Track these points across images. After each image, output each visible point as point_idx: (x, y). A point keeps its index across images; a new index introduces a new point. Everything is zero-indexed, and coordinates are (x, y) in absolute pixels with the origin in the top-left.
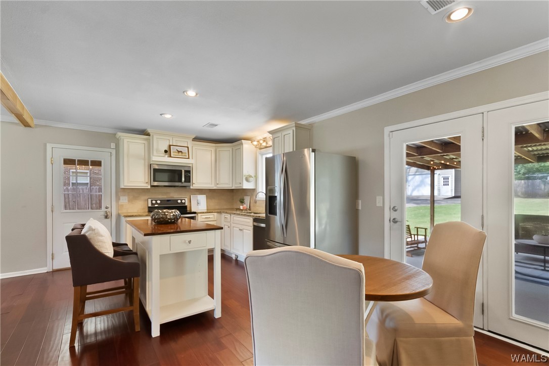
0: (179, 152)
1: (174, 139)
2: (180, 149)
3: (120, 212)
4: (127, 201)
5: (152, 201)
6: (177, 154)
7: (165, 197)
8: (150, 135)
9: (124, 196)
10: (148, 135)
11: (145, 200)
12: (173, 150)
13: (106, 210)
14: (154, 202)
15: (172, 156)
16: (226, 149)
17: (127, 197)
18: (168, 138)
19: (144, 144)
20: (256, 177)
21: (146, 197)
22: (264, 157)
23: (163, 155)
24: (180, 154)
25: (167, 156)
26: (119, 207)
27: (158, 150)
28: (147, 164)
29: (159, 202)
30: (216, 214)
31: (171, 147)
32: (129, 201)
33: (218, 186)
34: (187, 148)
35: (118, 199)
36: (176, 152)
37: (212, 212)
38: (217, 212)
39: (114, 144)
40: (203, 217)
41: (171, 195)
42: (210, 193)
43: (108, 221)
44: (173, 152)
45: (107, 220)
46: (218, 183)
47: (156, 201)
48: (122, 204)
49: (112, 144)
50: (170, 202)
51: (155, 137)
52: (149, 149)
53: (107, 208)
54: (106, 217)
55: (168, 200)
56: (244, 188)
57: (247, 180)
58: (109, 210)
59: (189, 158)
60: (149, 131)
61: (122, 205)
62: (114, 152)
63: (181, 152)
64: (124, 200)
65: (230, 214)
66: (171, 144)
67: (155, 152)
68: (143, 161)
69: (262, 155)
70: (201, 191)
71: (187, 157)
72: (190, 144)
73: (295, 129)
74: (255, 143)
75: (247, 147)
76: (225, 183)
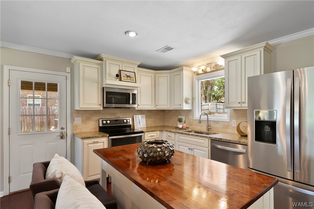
0: (128, 76)
1: (124, 65)
2: (128, 74)
3: (74, 132)
4: (80, 122)
5: (103, 121)
6: (126, 78)
7: (113, 117)
8: (102, 61)
9: (78, 117)
10: (101, 60)
11: (96, 121)
12: (123, 74)
13: (62, 131)
14: (105, 122)
15: (122, 80)
16: (164, 77)
17: (80, 119)
18: (119, 64)
19: (98, 68)
20: (193, 99)
21: (97, 118)
22: (200, 82)
23: (115, 79)
24: (129, 78)
25: (118, 80)
26: (74, 127)
27: (110, 75)
28: (100, 87)
29: (108, 122)
30: (158, 132)
31: (121, 71)
32: (82, 122)
33: (157, 107)
34: (134, 73)
35: (73, 120)
36: (125, 77)
37: (156, 131)
38: (160, 131)
39: (69, 68)
40: (149, 135)
41: (118, 116)
42: (148, 113)
43: (64, 141)
44: (123, 77)
45: (62, 140)
46: (157, 104)
47: (106, 121)
48: (77, 124)
49: (67, 68)
50: (117, 122)
51: (108, 62)
52: (102, 73)
53: (62, 129)
54: (62, 138)
55: (116, 120)
56: (184, 109)
57: (187, 102)
58: (65, 130)
59: (136, 82)
60: (103, 56)
61: (77, 126)
62: (69, 76)
63: (129, 76)
64: (78, 121)
65: (175, 133)
66: (121, 69)
67: (107, 76)
68: (96, 85)
69: (198, 80)
70: (141, 112)
71: (135, 81)
72: (136, 70)
73: (262, 50)
74: (194, 69)
75: (186, 73)
76: (164, 105)
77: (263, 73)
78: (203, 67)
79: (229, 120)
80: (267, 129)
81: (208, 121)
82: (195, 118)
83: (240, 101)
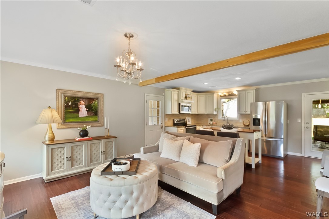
1: (187, 91)
3: (165, 125)
5: (176, 120)
7: (178, 118)
8: (179, 90)
9: (167, 118)
11: (172, 120)
12: (187, 96)
16: (202, 97)
19: (177, 93)
20: (218, 109)
29: (178, 121)
32: (168, 120)
33: (198, 113)
35: (165, 119)
38: (202, 125)
39: (164, 93)
46: (198, 111)
51: (182, 90)
54: (161, 128)
56: (214, 114)
57: (215, 111)
61: (166, 122)
62: (164, 97)
63: (189, 97)
66: (186, 94)
67: (182, 98)
68: (177, 102)
71: (191, 100)
72: (191, 93)
73: (254, 90)
74: (220, 94)
75: (215, 96)
76: (202, 111)
77: (254, 102)
78: (225, 94)
79: (238, 120)
80: (257, 121)
81: (227, 120)
82: (219, 119)
83: (245, 111)
